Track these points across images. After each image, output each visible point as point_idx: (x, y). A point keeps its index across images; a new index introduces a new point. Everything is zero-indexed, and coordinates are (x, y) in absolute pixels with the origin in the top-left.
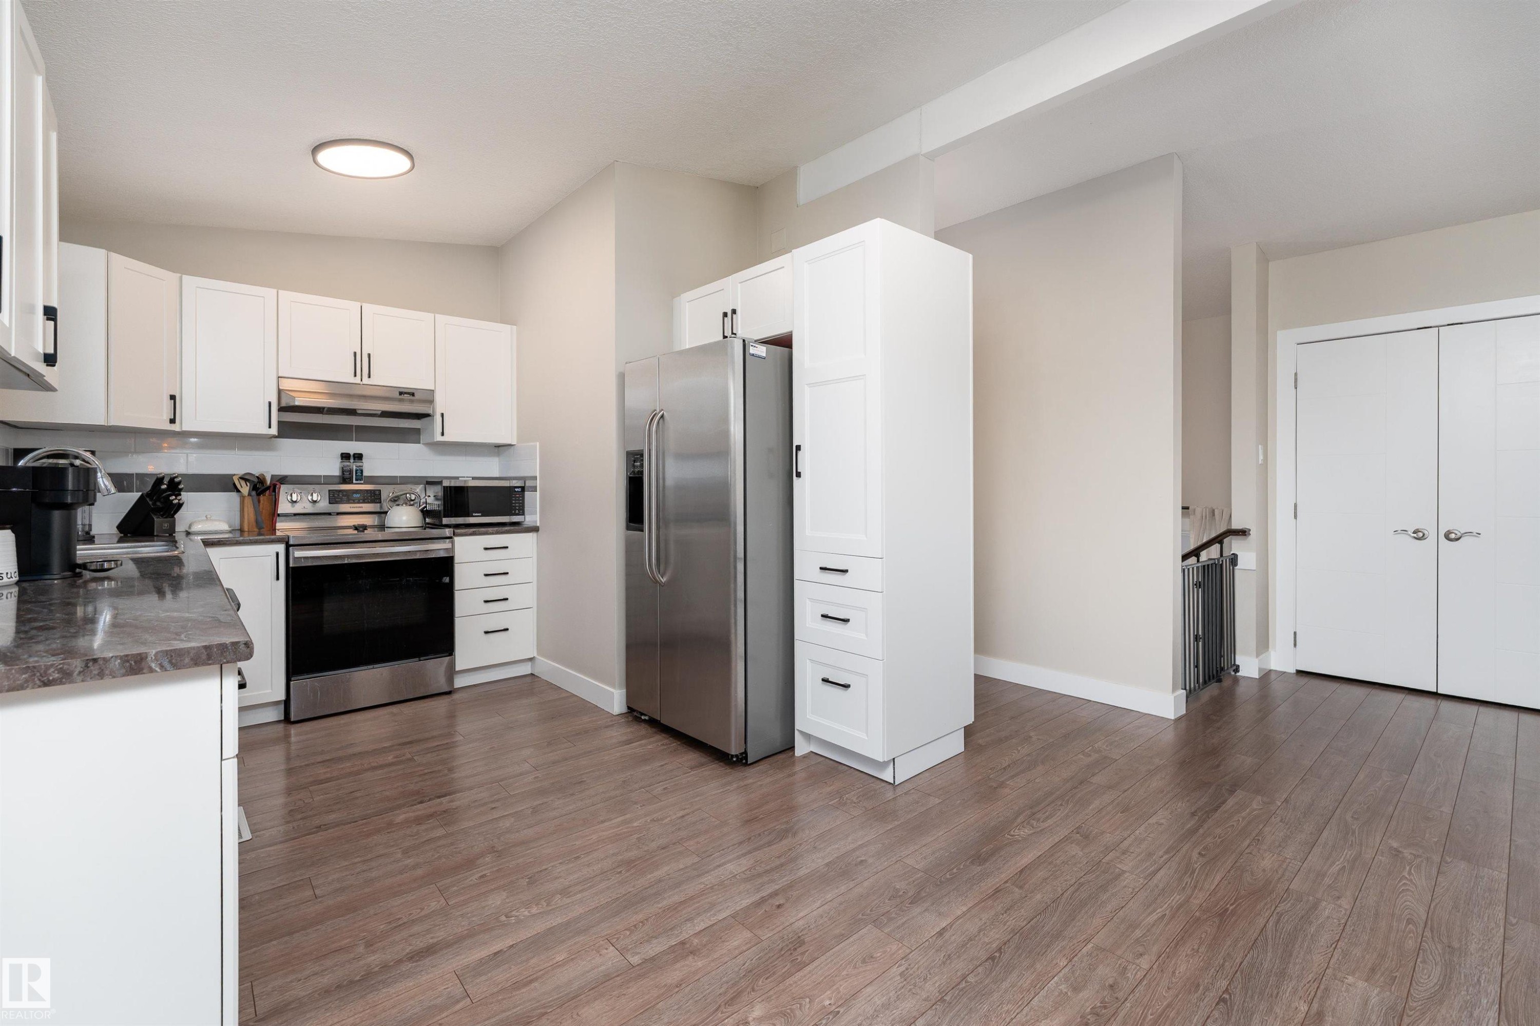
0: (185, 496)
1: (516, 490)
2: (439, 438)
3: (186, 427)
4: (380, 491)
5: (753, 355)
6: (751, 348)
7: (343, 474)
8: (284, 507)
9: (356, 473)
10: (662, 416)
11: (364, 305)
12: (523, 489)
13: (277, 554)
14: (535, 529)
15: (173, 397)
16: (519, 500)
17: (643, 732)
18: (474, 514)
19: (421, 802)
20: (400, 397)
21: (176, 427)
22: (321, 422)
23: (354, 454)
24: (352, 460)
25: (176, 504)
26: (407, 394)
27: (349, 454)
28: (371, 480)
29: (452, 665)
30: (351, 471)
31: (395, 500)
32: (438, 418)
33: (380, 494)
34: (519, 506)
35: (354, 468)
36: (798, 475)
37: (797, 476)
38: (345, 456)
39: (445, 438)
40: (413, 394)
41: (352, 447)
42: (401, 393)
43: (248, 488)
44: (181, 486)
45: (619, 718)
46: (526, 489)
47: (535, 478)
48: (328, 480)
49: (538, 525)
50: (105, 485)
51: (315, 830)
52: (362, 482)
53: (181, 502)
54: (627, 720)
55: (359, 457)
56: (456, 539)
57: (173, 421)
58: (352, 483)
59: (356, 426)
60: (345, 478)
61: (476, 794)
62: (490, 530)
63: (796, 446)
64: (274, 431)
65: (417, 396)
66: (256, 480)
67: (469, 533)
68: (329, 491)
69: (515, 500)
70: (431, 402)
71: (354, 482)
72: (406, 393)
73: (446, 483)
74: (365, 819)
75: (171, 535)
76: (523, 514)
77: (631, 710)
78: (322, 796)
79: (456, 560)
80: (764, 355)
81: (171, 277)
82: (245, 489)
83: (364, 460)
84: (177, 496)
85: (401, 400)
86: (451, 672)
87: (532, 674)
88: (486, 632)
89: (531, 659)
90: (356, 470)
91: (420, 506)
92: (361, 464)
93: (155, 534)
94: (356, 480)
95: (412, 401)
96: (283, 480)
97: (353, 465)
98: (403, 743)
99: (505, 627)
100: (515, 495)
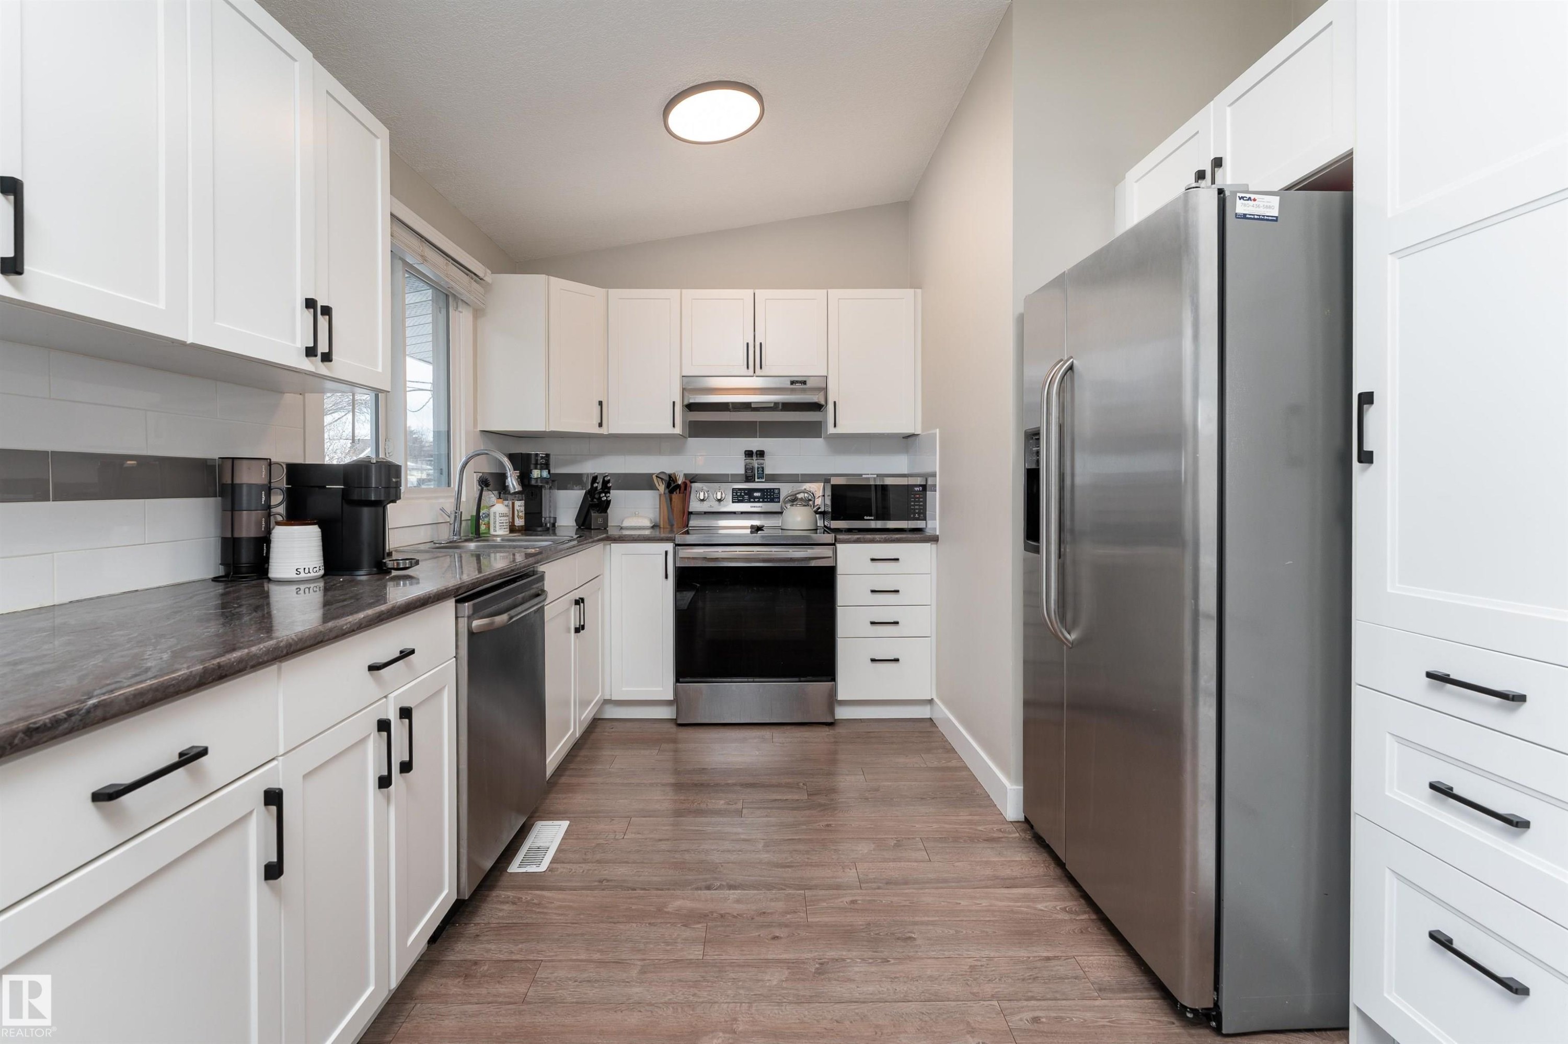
0: (614, 495)
1: (916, 489)
2: (831, 430)
3: (613, 430)
4: (779, 489)
5: (1244, 216)
6: (1239, 202)
7: (746, 472)
8: (694, 506)
9: (758, 471)
10: (1071, 368)
11: (757, 291)
12: (924, 487)
13: (666, 553)
14: (934, 539)
15: (601, 403)
16: (919, 502)
17: (1040, 870)
18: (865, 518)
19: (708, 888)
20: (792, 386)
21: (604, 431)
22: (729, 420)
23: (757, 451)
24: (754, 458)
25: (604, 501)
26: (799, 383)
27: (752, 451)
28: (773, 478)
29: (833, 693)
30: (752, 469)
31: (794, 500)
32: (830, 407)
33: (779, 493)
34: (920, 509)
35: (756, 466)
36: (1367, 458)
37: (1360, 461)
38: (749, 454)
39: (839, 430)
40: (804, 383)
41: (755, 444)
42: (792, 383)
43: (664, 486)
44: (610, 485)
45: (1011, 828)
46: (928, 488)
47: (934, 475)
48: (734, 478)
49: (938, 533)
50: (513, 484)
51: (596, 884)
52: (764, 480)
53: (609, 499)
54: (1023, 835)
55: (761, 454)
56: (838, 546)
57: (600, 425)
58: (754, 481)
59: (760, 422)
60: (749, 478)
61: (772, 900)
62: (878, 536)
63: (1360, 395)
64: (678, 430)
65: (809, 385)
66: (667, 478)
67: (852, 540)
68: (733, 489)
69: (915, 502)
70: (825, 390)
71: (756, 480)
72: (797, 382)
73: (835, 481)
74: (644, 889)
75: (605, 529)
76: (925, 519)
77: (1027, 820)
78: (633, 835)
79: (840, 570)
80: (1275, 213)
81: (599, 292)
82: (662, 488)
83: (766, 457)
84: (606, 493)
85: (792, 391)
86: (832, 700)
87: (931, 719)
88: (873, 660)
89: (931, 701)
90: (758, 468)
91: (814, 507)
92: (762, 461)
93: (592, 527)
94: (758, 478)
95: (804, 391)
96: (693, 479)
97: (755, 463)
98: (746, 784)
99: (896, 657)
100: (915, 495)
